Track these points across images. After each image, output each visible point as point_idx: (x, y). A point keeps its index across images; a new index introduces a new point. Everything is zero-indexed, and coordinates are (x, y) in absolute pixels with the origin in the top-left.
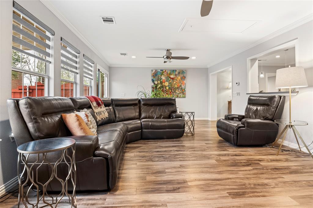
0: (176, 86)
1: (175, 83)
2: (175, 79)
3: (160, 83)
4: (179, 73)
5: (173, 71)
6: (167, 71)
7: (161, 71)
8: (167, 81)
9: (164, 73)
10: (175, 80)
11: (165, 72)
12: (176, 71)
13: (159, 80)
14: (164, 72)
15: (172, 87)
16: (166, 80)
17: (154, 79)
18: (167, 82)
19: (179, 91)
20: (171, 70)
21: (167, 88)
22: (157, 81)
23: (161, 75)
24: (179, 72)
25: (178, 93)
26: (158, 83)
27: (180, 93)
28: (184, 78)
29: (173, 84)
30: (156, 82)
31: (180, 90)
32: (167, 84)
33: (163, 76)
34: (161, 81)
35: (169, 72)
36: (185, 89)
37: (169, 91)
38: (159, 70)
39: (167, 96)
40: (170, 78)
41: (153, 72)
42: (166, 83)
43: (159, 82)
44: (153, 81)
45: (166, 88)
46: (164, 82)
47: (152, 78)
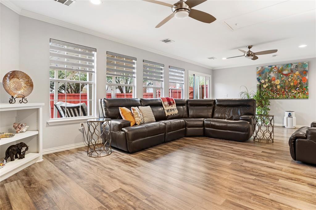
0: (292, 84)
1: (290, 80)
2: (291, 75)
3: (268, 81)
4: (296, 67)
5: (287, 65)
6: (277, 67)
7: (270, 68)
8: (278, 79)
9: (273, 70)
10: (290, 76)
11: (275, 68)
12: (292, 64)
13: (267, 78)
14: (274, 68)
15: (286, 84)
16: (276, 77)
17: (260, 78)
18: (278, 80)
19: (297, 90)
20: (283, 65)
21: (278, 87)
22: (264, 80)
23: (270, 72)
24: (296, 66)
25: (295, 93)
26: (265, 82)
27: (299, 93)
28: (305, 72)
29: (287, 81)
30: (262, 80)
31: (298, 89)
32: (278, 82)
33: (272, 73)
34: (269, 80)
35: (280, 68)
36: (307, 87)
37: (281, 91)
38: (267, 67)
39: (278, 96)
40: (283, 74)
41: (259, 70)
42: (276, 81)
43: (267, 80)
44: (259, 80)
45: (276, 87)
46: (274, 80)
47: (258, 76)
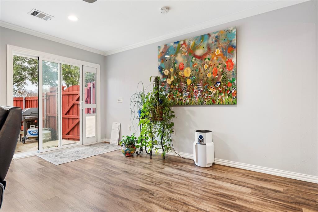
0: (210, 75)
1: (206, 67)
2: (208, 57)
3: (174, 71)
4: (216, 41)
5: (202, 37)
6: (187, 42)
7: (176, 45)
8: (188, 66)
9: (181, 49)
10: (207, 60)
11: (184, 46)
12: (209, 35)
13: (172, 65)
14: (182, 45)
15: (201, 77)
16: (185, 63)
17: (163, 66)
18: (189, 69)
19: (217, 88)
20: (196, 38)
21: (189, 82)
22: (169, 69)
23: (176, 54)
24: (217, 37)
25: (215, 94)
26: (170, 73)
27: (220, 92)
28: (231, 49)
29: (202, 70)
30: (166, 70)
31: (219, 85)
32: (187, 72)
33: (179, 55)
34: (175, 68)
35: (192, 43)
36: (233, 80)
37: (193, 90)
38: (172, 44)
39: (188, 101)
40: (195, 56)
41: (161, 51)
42: (185, 70)
43: (172, 70)
44: (161, 69)
45: (186, 82)
46: (182, 69)
47: (159, 63)
